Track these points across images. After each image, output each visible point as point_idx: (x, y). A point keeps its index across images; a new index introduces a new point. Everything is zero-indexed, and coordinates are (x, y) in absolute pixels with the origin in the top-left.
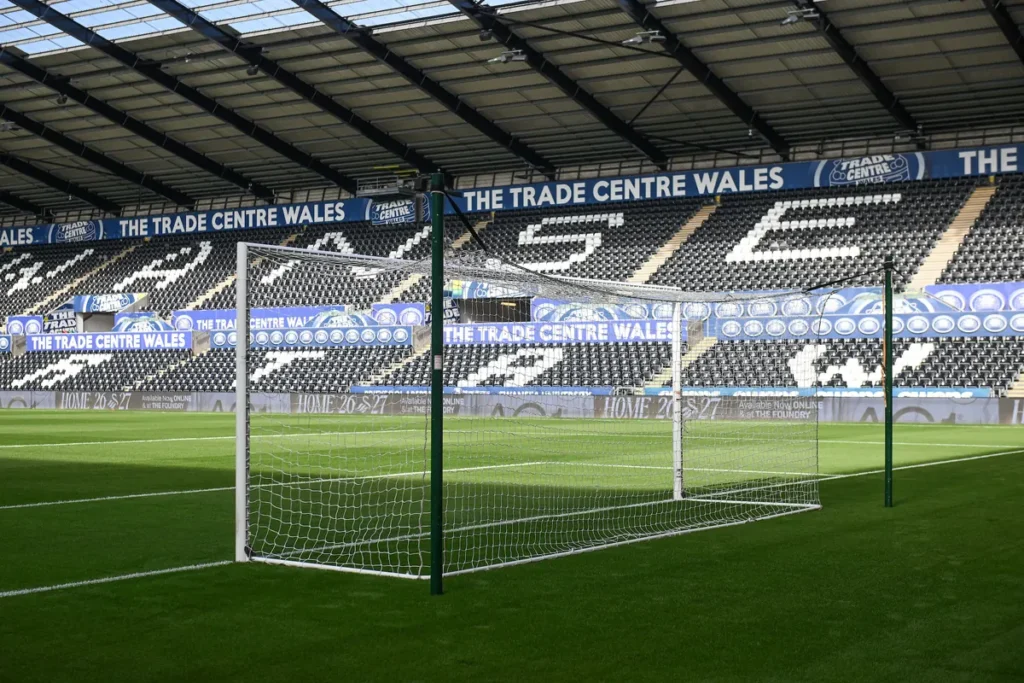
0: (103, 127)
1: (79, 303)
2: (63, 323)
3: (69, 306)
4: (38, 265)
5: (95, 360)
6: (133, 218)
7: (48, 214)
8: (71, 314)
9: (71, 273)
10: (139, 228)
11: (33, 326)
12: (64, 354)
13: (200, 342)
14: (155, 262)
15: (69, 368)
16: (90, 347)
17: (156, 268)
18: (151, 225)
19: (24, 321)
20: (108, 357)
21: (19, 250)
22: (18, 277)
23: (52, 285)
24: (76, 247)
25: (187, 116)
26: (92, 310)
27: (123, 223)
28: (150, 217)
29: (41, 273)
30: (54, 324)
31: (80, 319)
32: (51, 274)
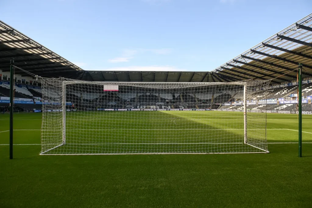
0: (294, 65)
1: (291, 95)
2: (288, 99)
3: (289, 96)
4: (287, 90)
5: (289, 105)
6: (305, 80)
7: (290, 81)
8: (290, 97)
9: (292, 90)
10: (306, 82)
11: (283, 100)
12: (285, 104)
13: (310, 102)
14: (307, 88)
15: (285, 106)
16: (289, 103)
17: (307, 89)
18: (308, 81)
19: (281, 99)
20: (292, 104)
21: (285, 87)
22: (283, 92)
23: (288, 93)
24: (294, 86)
25: (310, 61)
26: (293, 97)
27: (303, 81)
28: (308, 80)
29: (287, 91)
30: (286, 99)
31: (292, 98)
32: (289, 91)
